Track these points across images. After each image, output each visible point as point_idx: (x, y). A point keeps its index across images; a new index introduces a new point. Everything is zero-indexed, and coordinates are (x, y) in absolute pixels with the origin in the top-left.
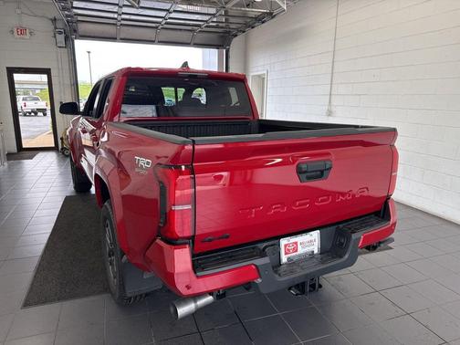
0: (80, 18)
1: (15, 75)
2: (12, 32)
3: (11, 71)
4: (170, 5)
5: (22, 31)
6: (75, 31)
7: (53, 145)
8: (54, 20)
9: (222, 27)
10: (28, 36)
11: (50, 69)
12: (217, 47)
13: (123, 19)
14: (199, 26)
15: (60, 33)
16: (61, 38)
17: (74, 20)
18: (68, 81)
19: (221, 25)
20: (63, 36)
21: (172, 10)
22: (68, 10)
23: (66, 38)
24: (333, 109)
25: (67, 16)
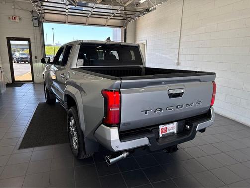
0: (46, 11)
1: (11, 41)
2: (10, 18)
3: (9, 39)
4: (94, 4)
5: (15, 18)
6: (43, 18)
7: (31, 80)
8: (32, 12)
9: (122, 17)
10: (18, 21)
11: (30, 39)
12: (120, 27)
13: (69, 12)
14: (110, 16)
15: (36, 19)
16: (36, 22)
17: (43, 12)
18: (39, 45)
19: (122, 15)
20: (37, 20)
21: (94, 7)
22: (39, 7)
23: (39, 22)
24: (180, 61)
25: (39, 10)
